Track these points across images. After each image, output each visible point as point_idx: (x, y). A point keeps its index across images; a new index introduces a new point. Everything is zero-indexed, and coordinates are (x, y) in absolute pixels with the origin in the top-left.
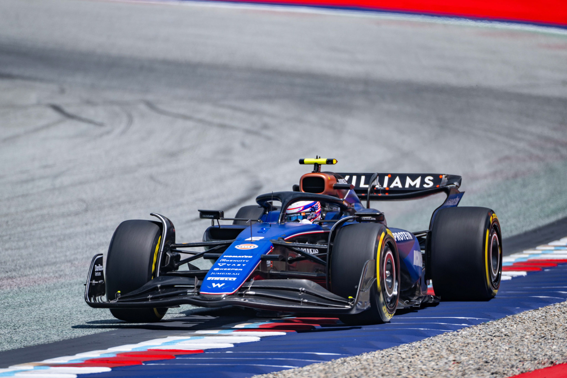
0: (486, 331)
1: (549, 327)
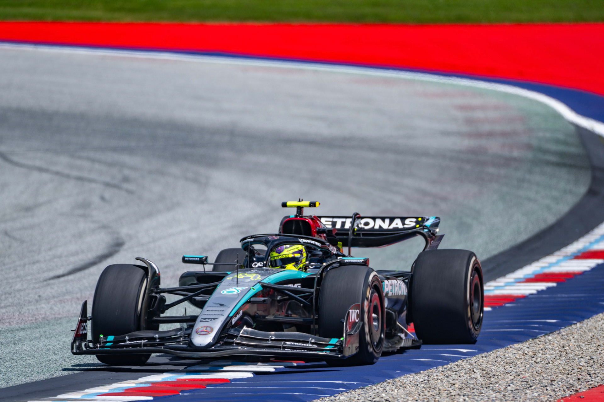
0: (365, 396)
1: (432, 392)
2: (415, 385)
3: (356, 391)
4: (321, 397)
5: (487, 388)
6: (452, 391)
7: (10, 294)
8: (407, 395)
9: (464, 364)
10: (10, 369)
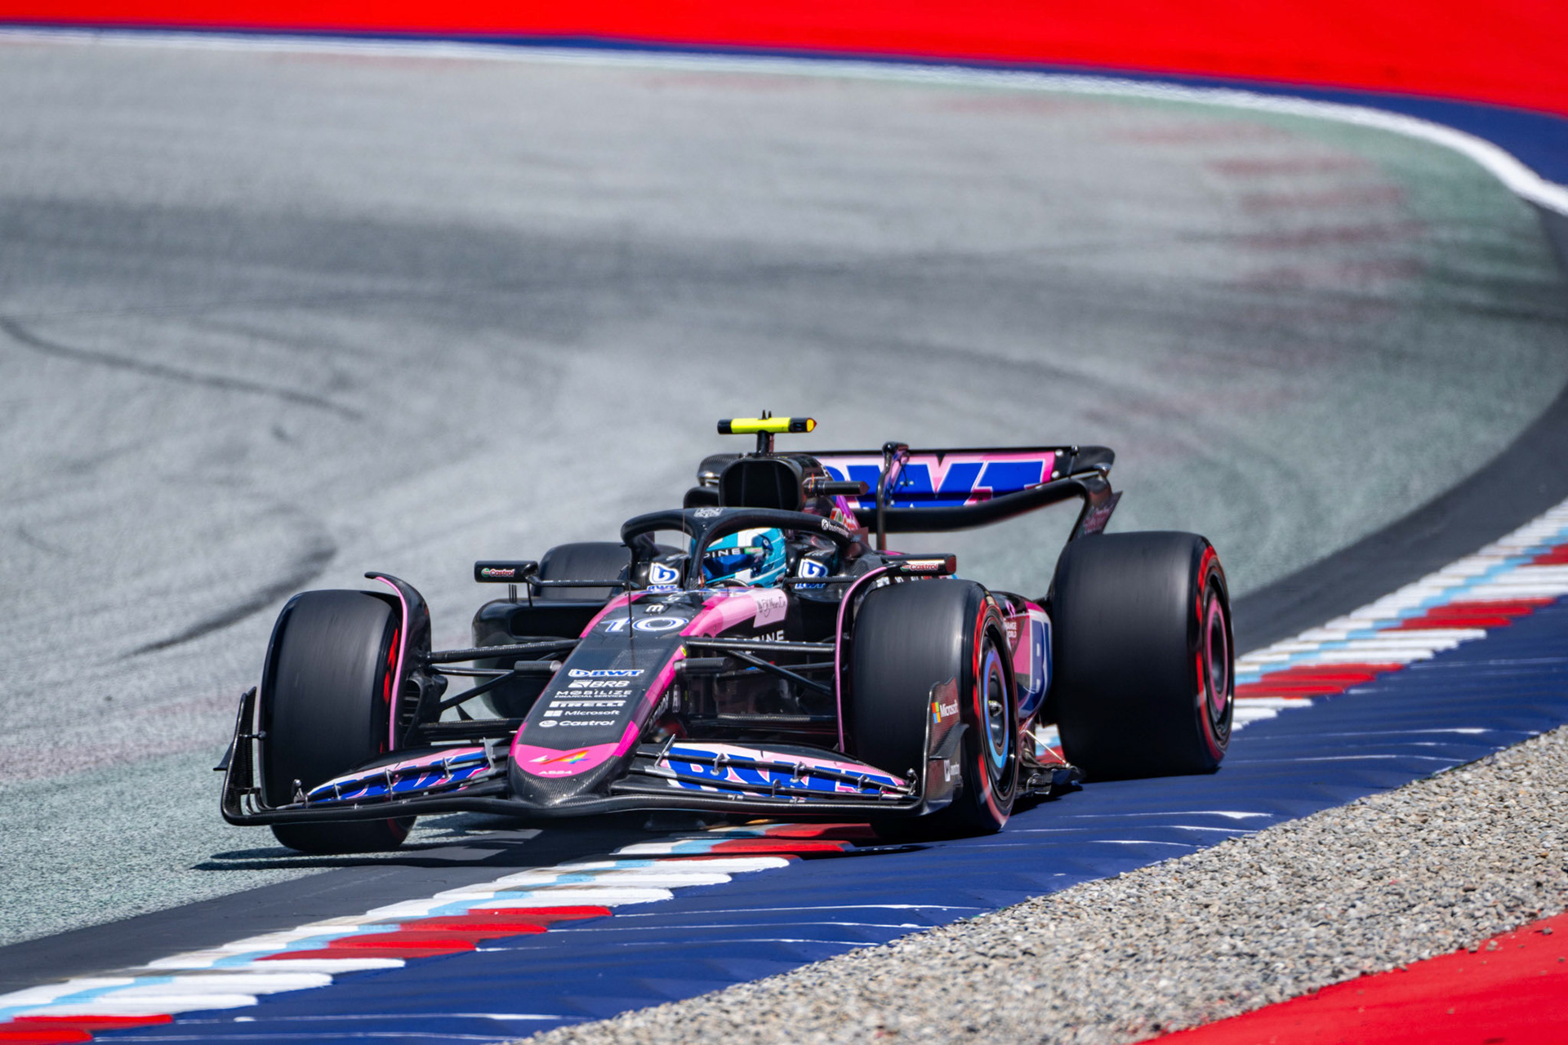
0: (972, 942)
1: (1147, 927)
2: (1105, 910)
3: (945, 930)
4: (853, 947)
5: (1293, 914)
6: (1200, 924)
7: (29, 694)
8: (1083, 936)
9: (1235, 850)
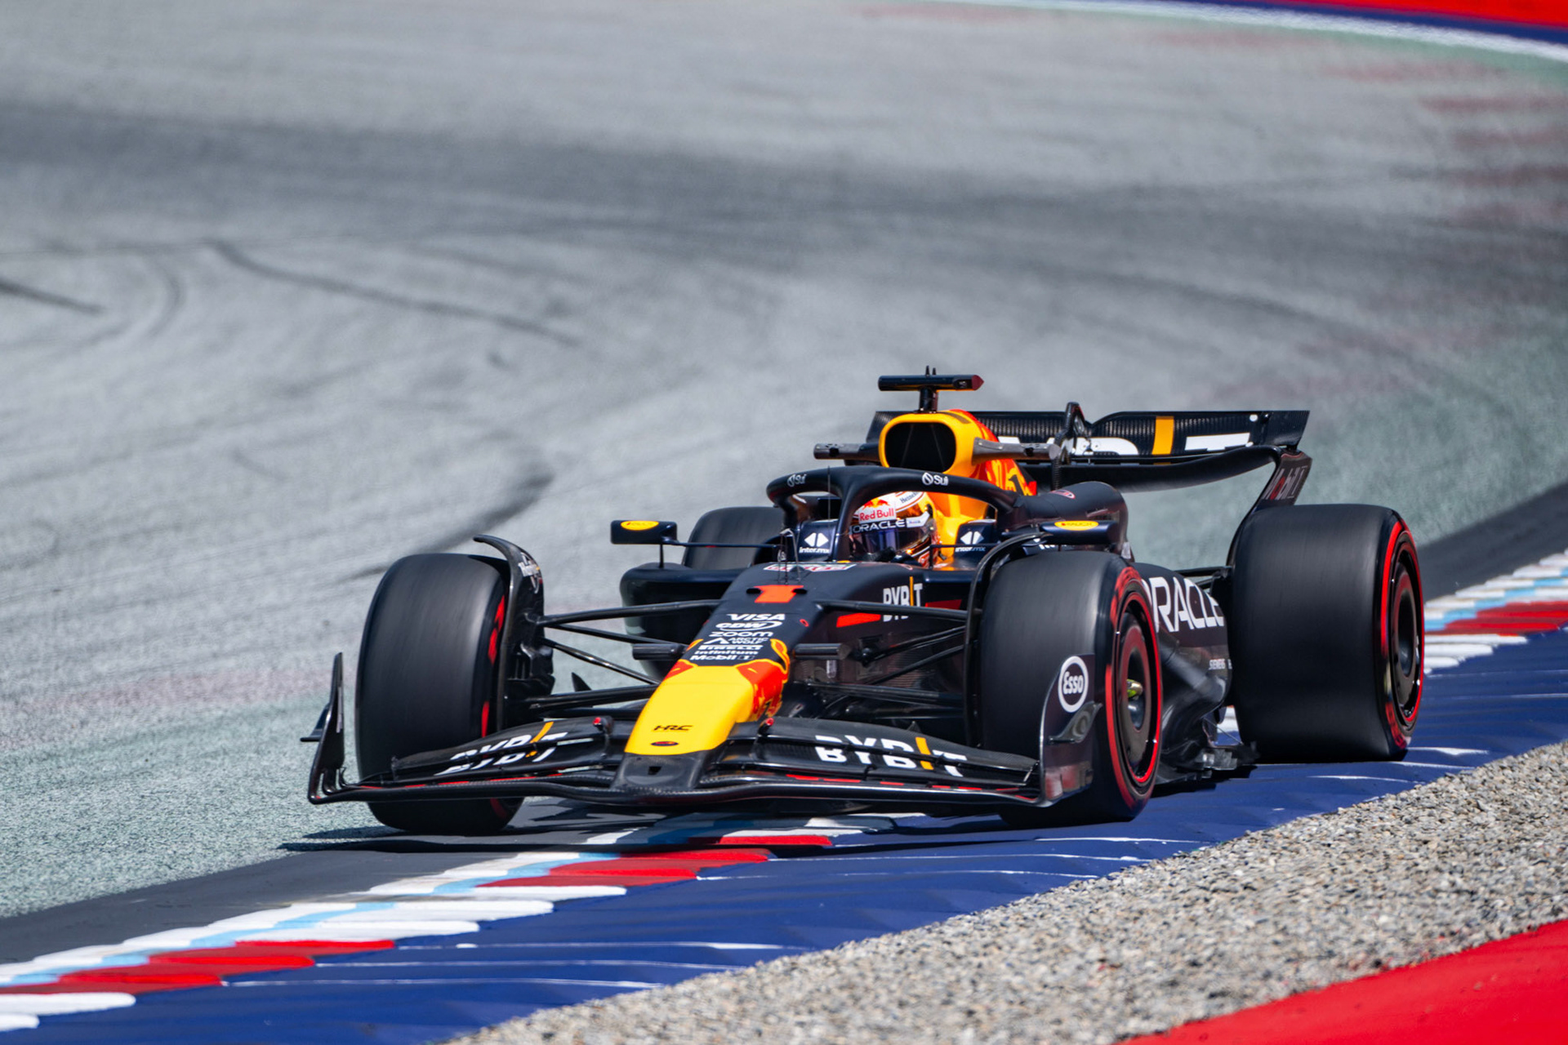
0: (1190, 876)
1: (1367, 863)
2: (1324, 845)
3: (1165, 864)
4: (1073, 879)
5: (1511, 851)
6: (1419, 861)
7: (247, 618)
8: (1303, 871)
9: (1453, 787)
10: (245, 821)
